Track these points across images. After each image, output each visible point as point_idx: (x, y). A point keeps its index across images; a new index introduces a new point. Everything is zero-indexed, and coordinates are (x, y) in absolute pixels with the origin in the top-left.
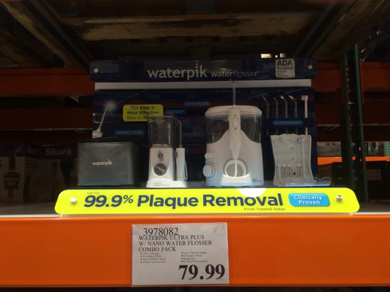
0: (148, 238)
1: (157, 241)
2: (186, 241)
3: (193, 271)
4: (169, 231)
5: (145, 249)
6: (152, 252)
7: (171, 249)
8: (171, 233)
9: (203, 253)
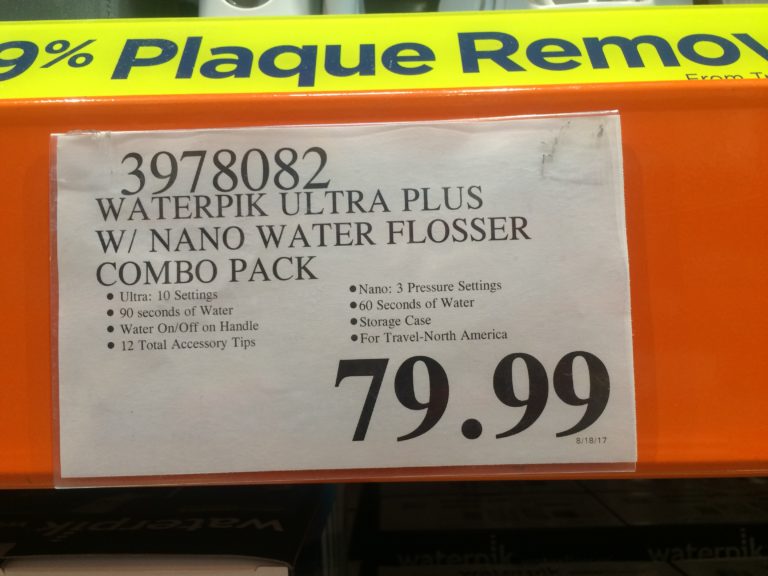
0: (151, 207)
1: (205, 222)
2: (379, 220)
3: (422, 390)
4: (274, 168)
5: (130, 273)
6: (172, 287)
7: (287, 269)
8: (286, 179)
9: (474, 286)
